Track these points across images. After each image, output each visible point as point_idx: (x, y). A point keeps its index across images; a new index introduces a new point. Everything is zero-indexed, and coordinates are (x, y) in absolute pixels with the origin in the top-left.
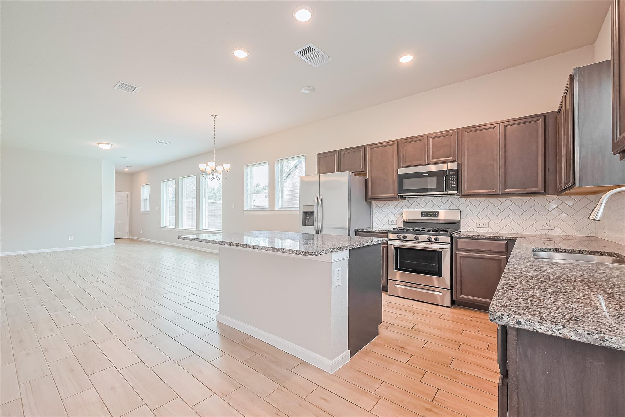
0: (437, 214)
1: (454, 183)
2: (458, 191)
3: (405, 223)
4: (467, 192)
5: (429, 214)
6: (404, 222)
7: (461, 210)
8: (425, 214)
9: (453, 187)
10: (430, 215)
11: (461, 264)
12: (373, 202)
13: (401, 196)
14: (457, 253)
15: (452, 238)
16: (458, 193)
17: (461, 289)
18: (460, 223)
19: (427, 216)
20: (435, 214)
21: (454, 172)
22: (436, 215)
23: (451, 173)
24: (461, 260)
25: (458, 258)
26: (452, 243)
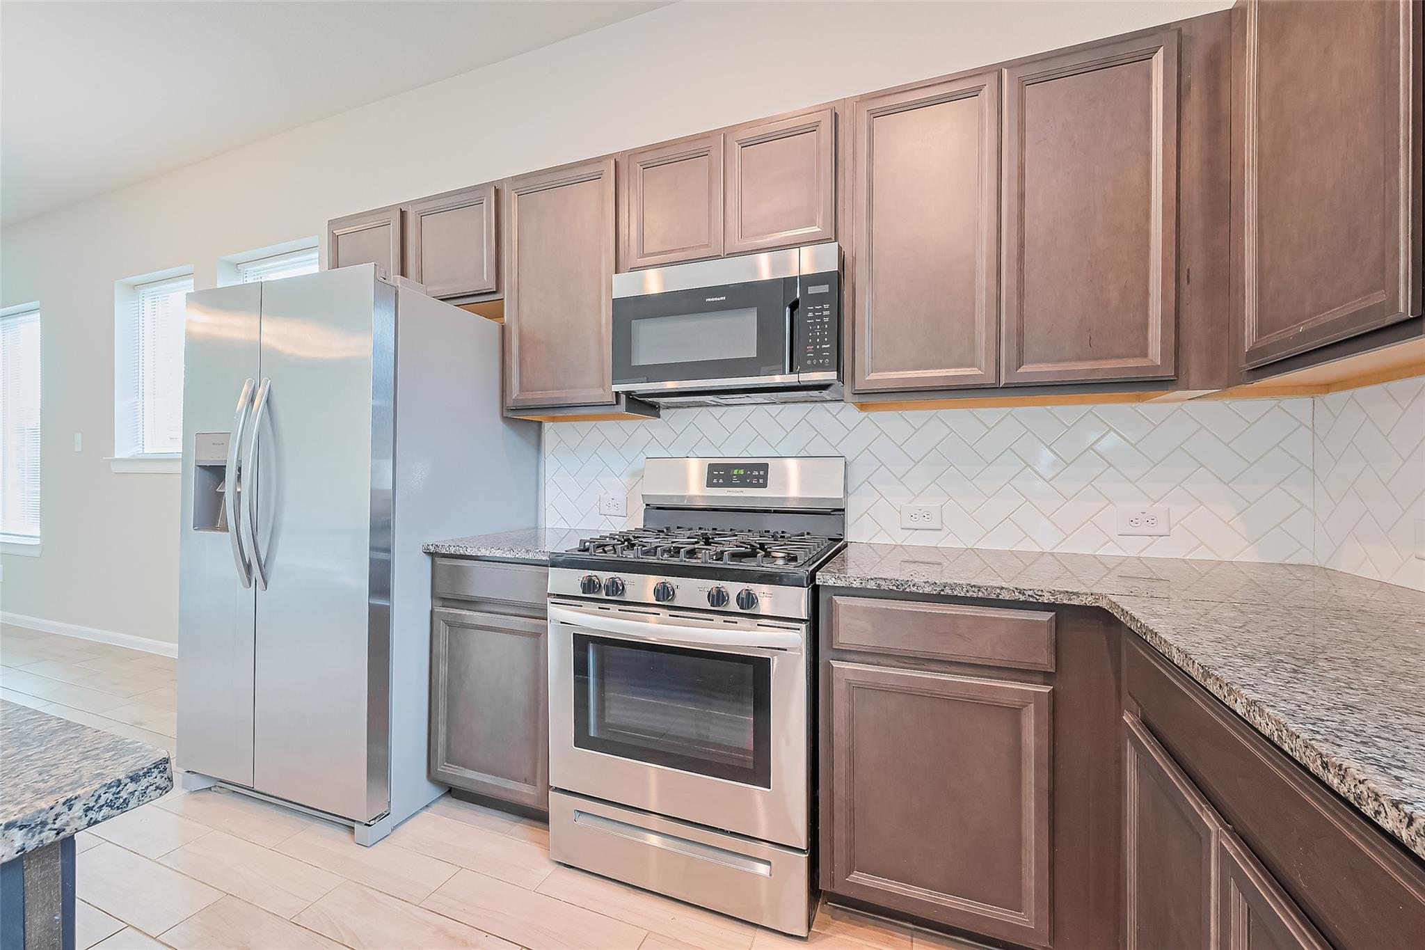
0: (762, 473)
1: (822, 337)
2: (838, 371)
3: (655, 509)
4: (874, 376)
5: (735, 472)
6: (647, 505)
7: (849, 458)
8: (720, 474)
9: (818, 353)
10: (738, 476)
11: (851, 718)
12: (547, 426)
13: (628, 394)
14: (835, 664)
15: (815, 591)
16: (839, 378)
17: (851, 845)
18: (843, 510)
19: (728, 483)
20: (755, 474)
21: (825, 289)
22: (758, 477)
23: (812, 290)
24: (851, 700)
25: (839, 688)
26: (813, 622)
